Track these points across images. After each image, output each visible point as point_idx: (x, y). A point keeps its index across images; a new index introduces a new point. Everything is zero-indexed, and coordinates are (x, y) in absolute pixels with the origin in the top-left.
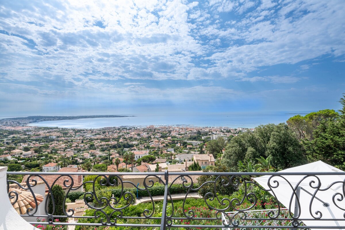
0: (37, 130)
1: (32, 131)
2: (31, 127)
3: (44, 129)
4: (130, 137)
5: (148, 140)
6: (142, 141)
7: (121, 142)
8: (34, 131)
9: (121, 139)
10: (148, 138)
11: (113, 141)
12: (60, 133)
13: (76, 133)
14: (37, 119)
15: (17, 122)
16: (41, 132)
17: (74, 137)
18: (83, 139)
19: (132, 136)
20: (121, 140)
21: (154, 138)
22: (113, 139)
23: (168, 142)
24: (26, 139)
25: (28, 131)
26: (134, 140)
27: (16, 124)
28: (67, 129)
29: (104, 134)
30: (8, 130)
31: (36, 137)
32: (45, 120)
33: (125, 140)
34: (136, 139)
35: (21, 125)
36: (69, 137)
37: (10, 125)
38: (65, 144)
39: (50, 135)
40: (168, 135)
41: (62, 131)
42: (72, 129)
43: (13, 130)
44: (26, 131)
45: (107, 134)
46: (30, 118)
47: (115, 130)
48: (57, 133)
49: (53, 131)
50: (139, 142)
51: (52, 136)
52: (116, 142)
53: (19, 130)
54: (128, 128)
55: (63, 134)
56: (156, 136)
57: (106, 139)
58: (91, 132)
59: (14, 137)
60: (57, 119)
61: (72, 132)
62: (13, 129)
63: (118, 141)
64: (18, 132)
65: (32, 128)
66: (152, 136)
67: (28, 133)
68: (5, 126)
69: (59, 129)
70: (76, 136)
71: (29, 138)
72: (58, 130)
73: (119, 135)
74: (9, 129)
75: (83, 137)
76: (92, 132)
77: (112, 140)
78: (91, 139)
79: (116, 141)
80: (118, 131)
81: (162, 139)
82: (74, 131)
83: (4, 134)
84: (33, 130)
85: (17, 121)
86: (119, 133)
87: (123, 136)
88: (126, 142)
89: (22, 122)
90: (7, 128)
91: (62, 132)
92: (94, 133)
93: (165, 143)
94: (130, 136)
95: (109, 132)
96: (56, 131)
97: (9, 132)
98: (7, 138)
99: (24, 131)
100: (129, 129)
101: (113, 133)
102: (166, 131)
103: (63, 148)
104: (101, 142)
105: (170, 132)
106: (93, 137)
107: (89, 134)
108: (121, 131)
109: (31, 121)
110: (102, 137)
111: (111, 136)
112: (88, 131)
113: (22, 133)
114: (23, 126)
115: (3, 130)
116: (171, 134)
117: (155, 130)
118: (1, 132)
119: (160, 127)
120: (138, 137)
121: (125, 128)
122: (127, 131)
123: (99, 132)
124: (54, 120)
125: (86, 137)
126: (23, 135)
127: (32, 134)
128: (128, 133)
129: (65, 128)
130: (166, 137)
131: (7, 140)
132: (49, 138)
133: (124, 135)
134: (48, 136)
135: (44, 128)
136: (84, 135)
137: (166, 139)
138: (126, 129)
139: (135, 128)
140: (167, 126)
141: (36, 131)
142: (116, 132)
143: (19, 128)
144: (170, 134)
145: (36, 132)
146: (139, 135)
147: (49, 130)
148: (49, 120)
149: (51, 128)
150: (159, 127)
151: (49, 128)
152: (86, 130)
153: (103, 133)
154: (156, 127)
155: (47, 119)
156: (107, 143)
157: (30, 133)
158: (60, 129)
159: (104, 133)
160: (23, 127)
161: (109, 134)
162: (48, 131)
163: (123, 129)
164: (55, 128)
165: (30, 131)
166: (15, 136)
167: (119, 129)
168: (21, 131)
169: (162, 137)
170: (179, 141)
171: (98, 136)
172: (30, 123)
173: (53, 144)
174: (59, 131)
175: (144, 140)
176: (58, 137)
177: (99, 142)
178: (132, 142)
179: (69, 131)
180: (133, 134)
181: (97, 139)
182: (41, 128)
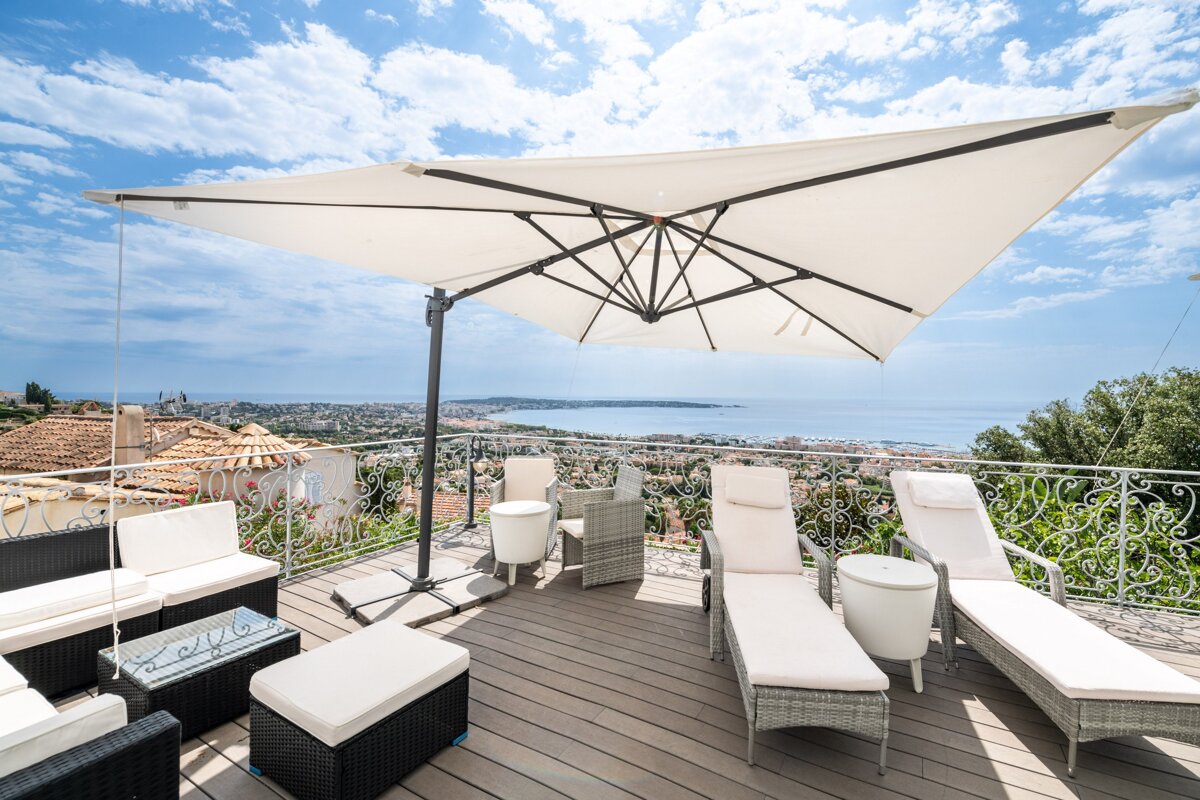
0: (503, 430)
1: (494, 432)
2: (493, 421)
3: (517, 430)
7: (695, 480)
8: (497, 432)
9: (696, 469)
11: (673, 474)
12: (549, 441)
13: (584, 443)
14: (506, 405)
15: (469, 410)
17: (581, 456)
18: (599, 461)
20: (695, 474)
22: (672, 468)
25: (486, 431)
27: (467, 413)
28: (563, 432)
29: (651, 452)
30: (452, 427)
32: (520, 408)
35: (476, 418)
37: (457, 416)
41: (552, 436)
42: (576, 433)
43: (459, 427)
44: (483, 431)
45: (660, 452)
46: (491, 401)
47: (680, 444)
49: (535, 435)
52: (680, 479)
54: (718, 441)
56: (806, 472)
57: (656, 466)
58: (619, 445)
60: (546, 406)
61: (575, 441)
62: (461, 424)
63: (686, 475)
65: (495, 425)
67: (486, 436)
68: (447, 418)
69: (547, 431)
72: (546, 433)
73: (692, 458)
74: (455, 425)
75: (598, 456)
76: (622, 444)
77: (669, 469)
78: (618, 462)
80: (689, 448)
82: (579, 438)
84: (495, 430)
85: (469, 406)
86: (692, 453)
87: (702, 463)
89: (478, 409)
90: (450, 422)
92: (626, 449)
98: (450, 444)
99: (480, 431)
100: (720, 445)
105: (855, 463)
107: (615, 451)
109: (494, 408)
111: (667, 461)
112: (612, 440)
114: (479, 419)
119: (819, 443)
121: (708, 441)
124: (538, 408)
125: (606, 457)
128: (718, 457)
129: (560, 430)
133: (704, 461)
135: (517, 426)
138: (713, 442)
139: (737, 441)
140: (847, 443)
141: (501, 431)
143: (471, 423)
144: (853, 470)
145: (501, 433)
148: (528, 408)
149: (531, 428)
151: (527, 427)
152: (608, 437)
153: (647, 448)
155: (525, 405)
156: (657, 477)
157: (489, 436)
158: (549, 431)
159: (651, 449)
160: (480, 422)
163: (703, 442)
164: (539, 429)
167: (692, 441)
170: (886, 497)
172: (492, 412)
179: (568, 438)
182: (511, 427)
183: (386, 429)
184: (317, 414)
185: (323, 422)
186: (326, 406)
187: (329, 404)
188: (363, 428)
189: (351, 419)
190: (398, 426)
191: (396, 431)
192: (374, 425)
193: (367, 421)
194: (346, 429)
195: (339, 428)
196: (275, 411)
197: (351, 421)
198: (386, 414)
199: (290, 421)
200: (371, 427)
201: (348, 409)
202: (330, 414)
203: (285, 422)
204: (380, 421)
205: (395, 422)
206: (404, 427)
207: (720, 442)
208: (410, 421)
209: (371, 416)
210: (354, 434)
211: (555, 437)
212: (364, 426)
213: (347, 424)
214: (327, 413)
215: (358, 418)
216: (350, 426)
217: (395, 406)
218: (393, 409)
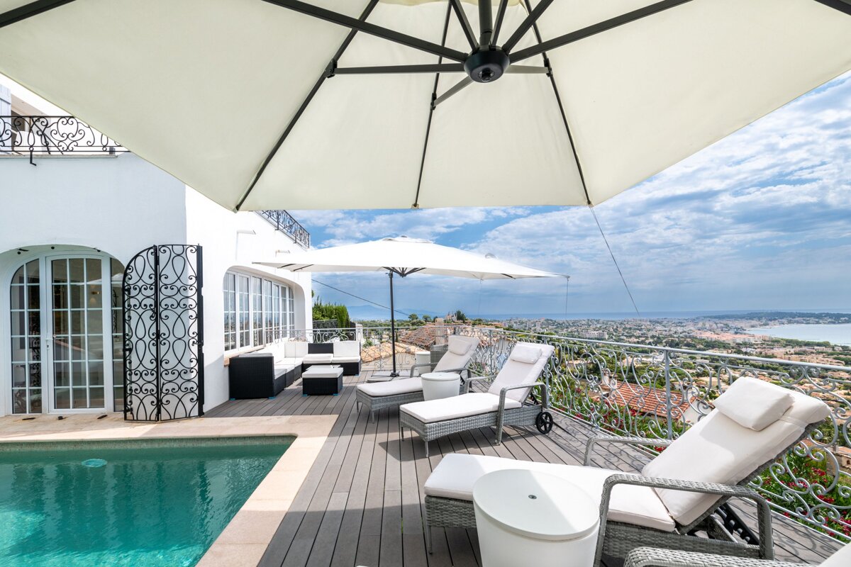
0: (768, 345)
1: (756, 347)
2: (753, 336)
3: (787, 345)
8: (759, 346)
12: (835, 359)
14: (771, 320)
15: (724, 325)
16: (778, 351)
24: (739, 361)
25: (745, 344)
27: (722, 328)
30: (704, 339)
31: (762, 359)
32: (790, 322)
35: (732, 332)
37: (710, 330)
38: (846, 391)
41: (841, 354)
43: (713, 340)
44: (741, 344)
46: (751, 316)
48: (824, 357)
49: (814, 351)
53: (727, 342)
60: (830, 320)
62: (714, 337)
64: (724, 346)
65: (756, 339)
67: (744, 350)
68: (700, 331)
69: (833, 348)
72: (830, 350)
74: (708, 338)
83: (698, 347)
84: (757, 345)
85: (724, 321)
90: (704, 336)
91: (842, 356)
96: (822, 353)
97: (706, 342)
99: (738, 344)
103: (836, 401)
109: (754, 322)
113: (733, 348)
114: (736, 333)
115: (696, 338)
118: (693, 343)
124: (818, 323)
126: (735, 352)
131: (702, 358)
135: (787, 341)
141: (764, 346)
143: (727, 337)
145: (765, 348)
147: (801, 349)
148: (802, 323)
149: (807, 344)
151: (801, 342)
157: (750, 349)
158: (836, 348)
160: (736, 336)
162: (798, 349)
164: (819, 345)
165: (751, 345)
168: (731, 342)
172: (753, 326)
173: (806, 384)
182: (777, 341)
183: (643, 339)
184: (591, 326)
185: (596, 332)
187: (599, 320)
188: (624, 337)
189: (616, 330)
190: (653, 337)
191: (651, 340)
192: (633, 335)
193: (627, 333)
194: (612, 338)
195: (607, 337)
196: (565, 325)
197: (616, 332)
198: (643, 327)
199: (575, 332)
200: (631, 337)
201: (613, 323)
203: (571, 332)
204: (638, 333)
205: (650, 334)
206: (659, 338)
208: (664, 333)
209: (630, 329)
211: (846, 355)
212: (626, 336)
213: (613, 334)
214: (598, 326)
215: (620, 330)
216: (615, 336)
217: (650, 321)
218: (649, 323)
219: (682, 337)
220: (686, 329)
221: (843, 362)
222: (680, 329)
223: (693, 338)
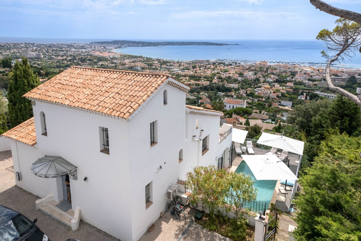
2: (116, 53)
3: (129, 58)
4: (227, 77)
5: (253, 84)
6: (244, 84)
7: (215, 83)
8: (119, 59)
9: (216, 78)
10: (255, 81)
11: (205, 81)
12: (145, 64)
13: (161, 65)
14: (122, 45)
15: (104, 47)
16: (127, 61)
17: (159, 70)
19: (231, 75)
20: (215, 80)
21: (263, 82)
22: (205, 78)
23: (286, 91)
25: (114, 58)
26: (233, 82)
27: (103, 49)
28: (152, 59)
29: (193, 69)
30: (96, 56)
31: (122, 66)
32: (129, 46)
33: (220, 80)
34: (236, 81)
36: (154, 69)
37: (98, 51)
39: (135, 66)
40: (288, 79)
41: (146, 61)
42: (157, 59)
43: (101, 57)
45: (198, 69)
47: (208, 65)
48: (142, 63)
49: (138, 60)
50: (240, 85)
51: (137, 66)
52: (208, 83)
53: (107, 57)
55: (148, 66)
56: (268, 79)
57: (196, 77)
58: (178, 66)
59: (102, 65)
60: (141, 45)
61: (157, 64)
62: (101, 55)
63: (211, 81)
64: (106, 59)
65: (118, 55)
66: (261, 79)
67: (114, 61)
68: (94, 51)
69: (144, 58)
70: (162, 69)
71: (116, 67)
72: (143, 60)
73: (213, 72)
74: (98, 55)
75: (169, 71)
76: (180, 65)
77: (203, 78)
78: (178, 74)
79: (209, 81)
80: (212, 67)
81: (277, 85)
82: (159, 62)
83: (94, 61)
85: (103, 45)
86: (214, 69)
87: (219, 75)
88: (221, 83)
90: (96, 54)
92: (182, 67)
93: (281, 91)
94: (228, 75)
95: (200, 67)
96: (141, 61)
97: (98, 58)
98: (97, 65)
99: (111, 58)
100: (228, 65)
101: (205, 68)
102: (286, 72)
104: (189, 80)
105: (293, 74)
106: (180, 72)
107: (176, 68)
108: (216, 67)
109: (116, 46)
110: (192, 73)
111: (202, 74)
112: (175, 63)
113: (109, 61)
114: (109, 52)
115: (92, 55)
116: (296, 77)
117: (267, 69)
118: (92, 58)
119: (277, 64)
120: (240, 79)
121: (222, 63)
122: (226, 68)
123: (189, 65)
124: (138, 46)
125: (172, 72)
126: (111, 63)
127: (118, 63)
128: (226, 71)
129: (149, 58)
130: (285, 82)
131: (97, 67)
132: (134, 69)
133: (219, 73)
134: (133, 67)
135: (129, 56)
136: (170, 69)
137: (284, 86)
138: (224, 64)
139: (236, 63)
140: (291, 64)
141: (121, 59)
142: (209, 68)
143: (106, 55)
144: (292, 78)
146: (241, 75)
149: (136, 57)
150: (275, 64)
151: (133, 56)
152: (173, 62)
153: (192, 67)
154: (272, 64)
156: (197, 82)
157: (116, 61)
159: (194, 67)
160: (110, 54)
161: (200, 69)
162: (133, 60)
163: (219, 64)
164: (139, 57)
165: (116, 59)
166: (103, 63)
167: (214, 64)
169: (277, 81)
171: (186, 72)
172: (115, 48)
174: (144, 62)
175: (249, 84)
176: (143, 68)
177: (187, 80)
178: (230, 84)
179: (154, 62)
180: (232, 73)
181: (185, 76)
182: (125, 56)
183: (65, 57)
184: (29, 49)
185: (34, 53)
186: (33, 44)
187: (34, 44)
188: (54, 57)
189: (47, 51)
190: (71, 56)
191: (70, 58)
192: (59, 55)
193: (55, 53)
194: (46, 57)
195: (42, 56)
196: (7, 47)
197: (48, 53)
200: (58, 56)
201: (44, 47)
202: (36, 49)
203: (14, 53)
205: (69, 53)
206: (74, 56)
207: (228, 63)
209: (56, 50)
210: (50, 60)
211: (148, 62)
212: (54, 55)
213: (46, 55)
214: (35, 48)
215: (50, 51)
216: (48, 55)
217: (67, 45)
218: (67, 47)
219: (86, 55)
220: (87, 50)
221: (147, 65)
222: (84, 50)
223: (91, 55)
